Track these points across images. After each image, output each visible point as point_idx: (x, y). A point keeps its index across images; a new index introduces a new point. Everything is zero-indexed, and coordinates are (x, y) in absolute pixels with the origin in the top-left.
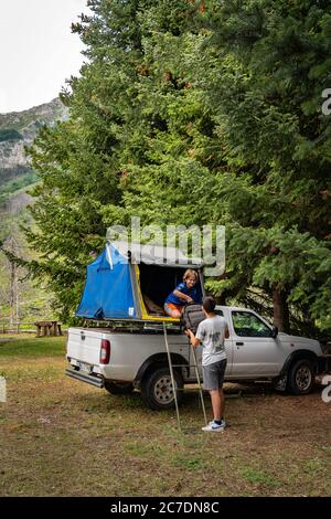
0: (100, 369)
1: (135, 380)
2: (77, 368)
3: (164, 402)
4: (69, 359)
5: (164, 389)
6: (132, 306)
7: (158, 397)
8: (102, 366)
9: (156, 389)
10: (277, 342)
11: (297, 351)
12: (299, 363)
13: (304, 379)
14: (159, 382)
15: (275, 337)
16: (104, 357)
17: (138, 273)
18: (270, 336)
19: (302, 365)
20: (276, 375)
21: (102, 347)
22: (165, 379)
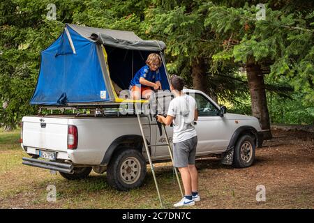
0: (67, 155)
1: (102, 163)
2: (36, 156)
3: (130, 182)
4: (26, 148)
5: (129, 170)
6: (104, 89)
7: (124, 178)
8: (71, 151)
9: (121, 171)
10: (224, 120)
11: (241, 128)
12: (243, 138)
13: (247, 153)
14: (124, 164)
15: (222, 116)
16: (71, 143)
17: (106, 56)
18: (218, 115)
19: (245, 140)
20: (224, 150)
21: (69, 132)
22: (129, 161)
